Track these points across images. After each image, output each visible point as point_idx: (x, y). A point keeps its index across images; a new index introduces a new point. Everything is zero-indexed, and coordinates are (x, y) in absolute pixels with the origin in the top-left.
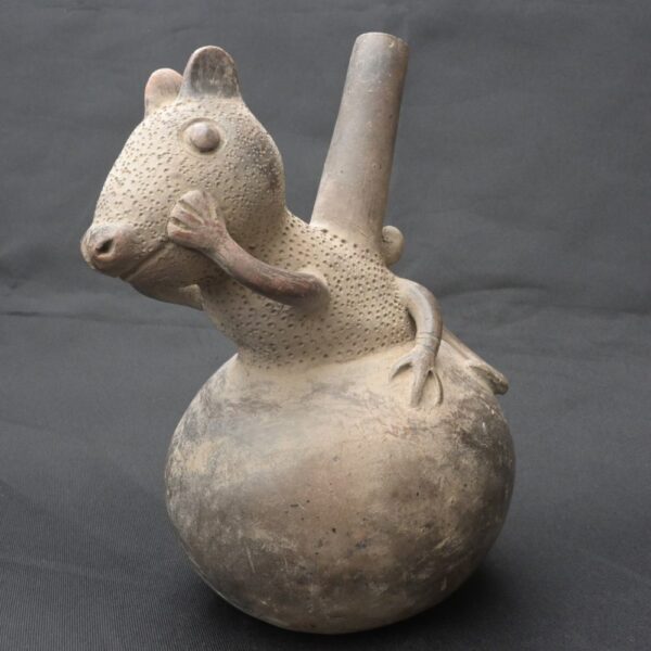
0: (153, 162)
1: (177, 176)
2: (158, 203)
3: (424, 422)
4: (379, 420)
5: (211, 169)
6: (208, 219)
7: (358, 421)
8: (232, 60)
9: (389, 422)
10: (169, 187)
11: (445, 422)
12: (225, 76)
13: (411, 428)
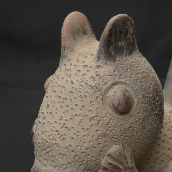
0: (87, 124)
1: (105, 135)
2: (92, 157)
5: (127, 126)
6: (126, 166)
8: (133, 22)
10: (99, 144)
12: (129, 36)
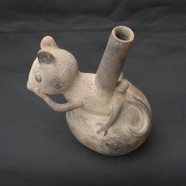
3: (97, 138)
4: (88, 131)
7: (84, 128)
9: (89, 133)
11: (103, 140)
13: (93, 137)
